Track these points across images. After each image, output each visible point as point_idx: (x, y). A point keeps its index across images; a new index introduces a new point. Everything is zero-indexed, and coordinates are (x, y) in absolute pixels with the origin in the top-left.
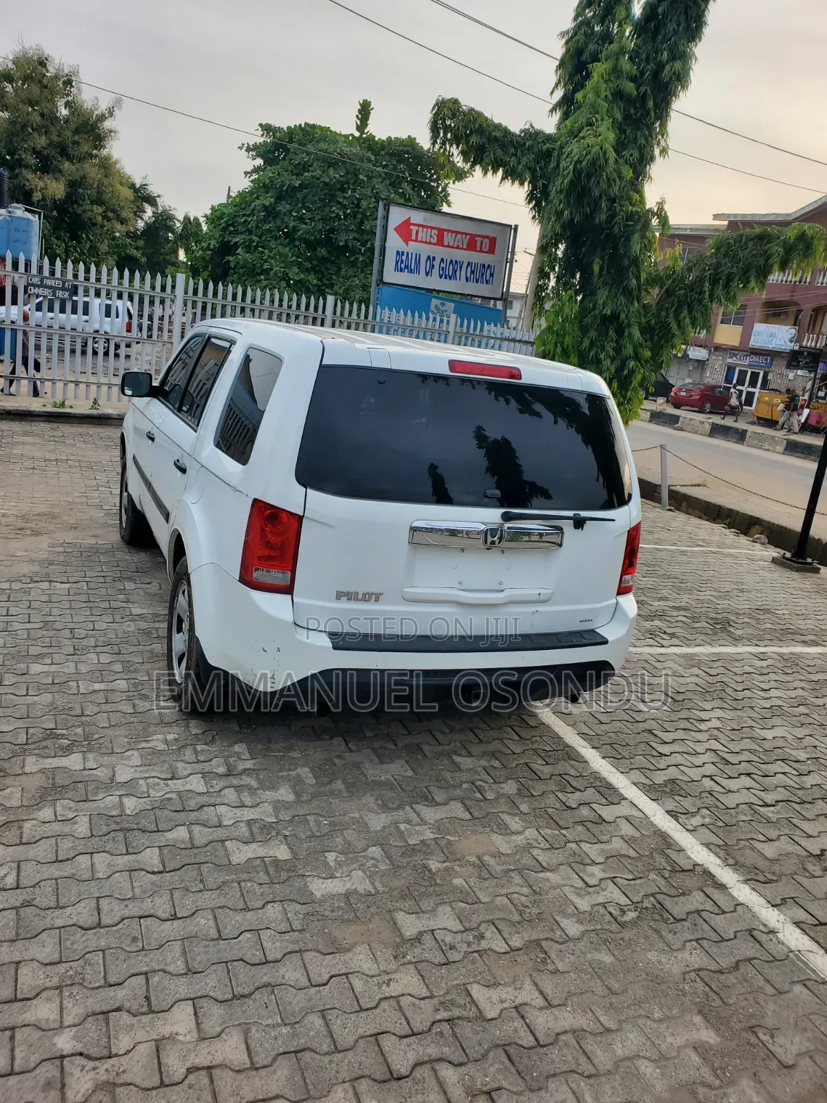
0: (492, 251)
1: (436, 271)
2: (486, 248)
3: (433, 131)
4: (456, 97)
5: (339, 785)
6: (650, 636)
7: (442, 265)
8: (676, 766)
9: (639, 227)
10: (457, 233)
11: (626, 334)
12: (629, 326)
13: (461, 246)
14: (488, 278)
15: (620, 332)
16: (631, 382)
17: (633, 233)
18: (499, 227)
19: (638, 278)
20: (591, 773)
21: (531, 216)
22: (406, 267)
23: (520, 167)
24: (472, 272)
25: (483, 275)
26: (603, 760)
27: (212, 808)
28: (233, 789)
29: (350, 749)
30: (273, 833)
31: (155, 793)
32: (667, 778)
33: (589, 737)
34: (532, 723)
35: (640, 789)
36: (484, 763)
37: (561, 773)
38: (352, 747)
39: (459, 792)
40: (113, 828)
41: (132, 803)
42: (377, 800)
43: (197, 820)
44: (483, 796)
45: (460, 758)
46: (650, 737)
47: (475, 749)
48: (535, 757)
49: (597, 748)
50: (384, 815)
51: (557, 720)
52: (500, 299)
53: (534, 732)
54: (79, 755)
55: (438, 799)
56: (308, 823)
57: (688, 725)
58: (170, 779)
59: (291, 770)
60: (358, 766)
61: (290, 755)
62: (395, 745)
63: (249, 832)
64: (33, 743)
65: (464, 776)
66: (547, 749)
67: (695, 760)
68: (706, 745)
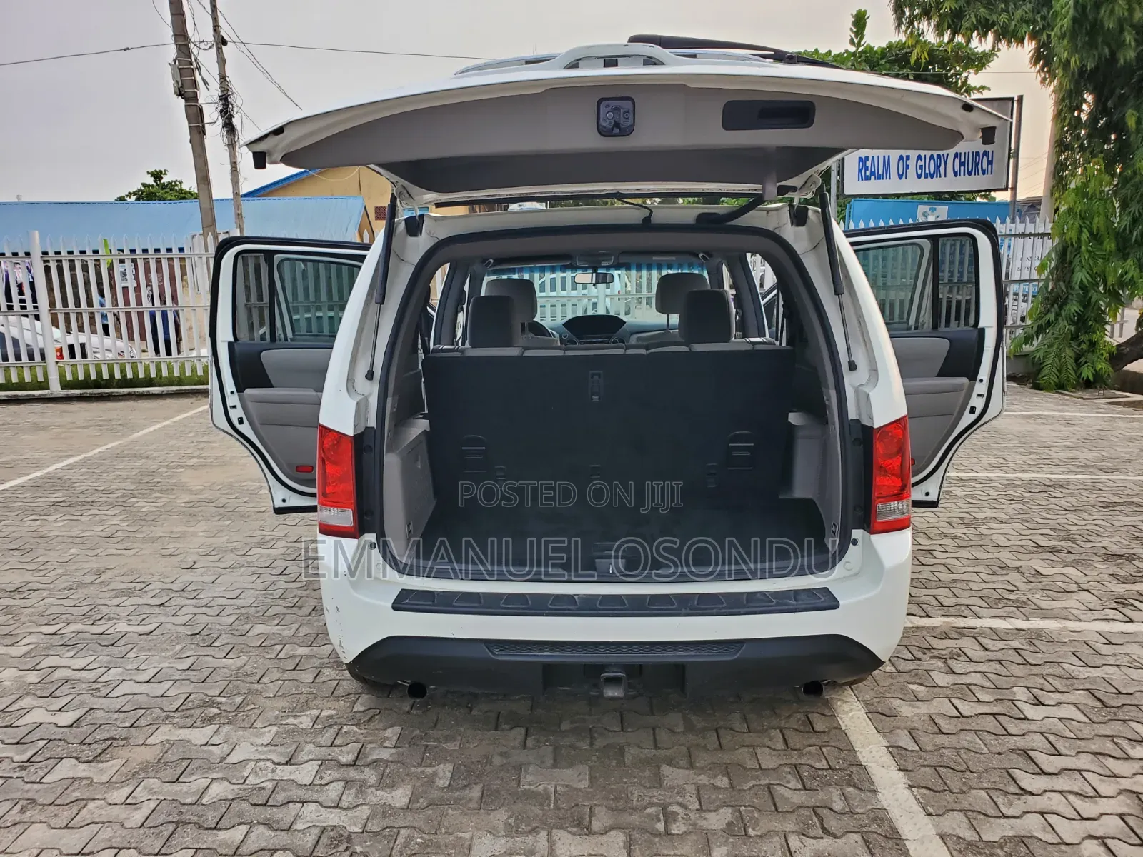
1: (912, 172)
3: (895, 11)
5: (476, 792)
6: (1115, 605)
7: (920, 163)
8: (1042, 814)
14: (985, 167)
18: (997, 103)
20: (872, 810)
21: (1039, 79)
22: (873, 173)
23: (1013, 23)
24: (962, 164)
25: (977, 165)
26: (907, 792)
27: (299, 805)
28: (343, 783)
29: (525, 746)
30: (342, 848)
31: (253, 780)
32: (1011, 833)
33: (903, 752)
34: (819, 726)
35: (947, 847)
36: (703, 780)
37: (818, 804)
38: (530, 742)
39: (635, 818)
40: (171, 818)
41: (218, 790)
42: (511, 817)
43: (269, 819)
44: (666, 827)
45: (671, 769)
46: (1021, 761)
47: (703, 759)
48: (789, 776)
49: (907, 770)
50: (503, 840)
51: (864, 724)
52: (1006, 189)
53: (814, 740)
54: (215, 727)
55: (596, 825)
56: (396, 839)
57: (1109, 747)
58: (283, 764)
59: (431, 766)
60: (519, 768)
61: (444, 746)
62: (591, 744)
63: (314, 842)
64: (183, 710)
65: (658, 796)
66: (818, 765)
67: (1087, 808)
68: (1125, 784)
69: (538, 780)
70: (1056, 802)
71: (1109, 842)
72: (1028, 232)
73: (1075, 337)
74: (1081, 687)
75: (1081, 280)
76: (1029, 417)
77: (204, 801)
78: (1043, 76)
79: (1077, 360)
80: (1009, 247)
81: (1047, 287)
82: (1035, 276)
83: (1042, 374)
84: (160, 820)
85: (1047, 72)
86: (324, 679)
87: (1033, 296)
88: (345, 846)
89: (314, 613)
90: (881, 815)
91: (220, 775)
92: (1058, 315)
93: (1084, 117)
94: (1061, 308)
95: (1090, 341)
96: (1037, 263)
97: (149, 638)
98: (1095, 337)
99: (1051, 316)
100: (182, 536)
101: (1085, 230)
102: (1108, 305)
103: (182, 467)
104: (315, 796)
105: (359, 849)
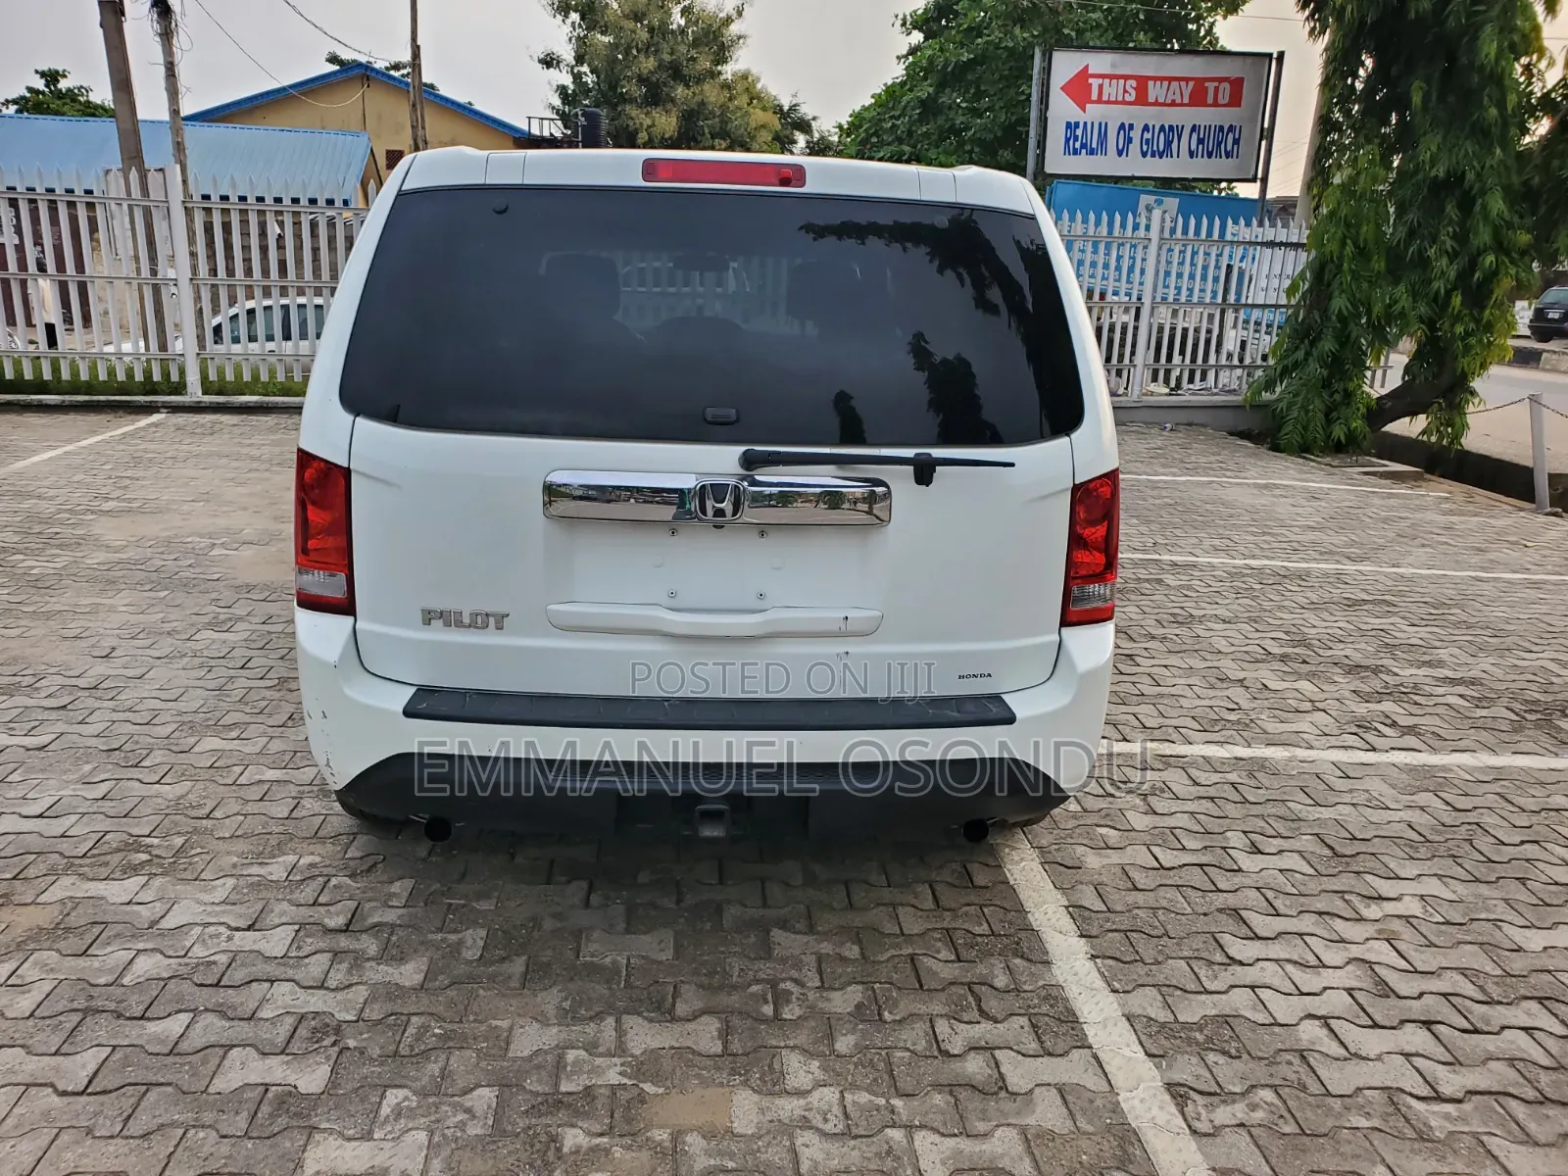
0: (1235, 100)
1: (1135, 147)
2: (1224, 98)
5: (518, 966)
6: (1354, 729)
7: (1148, 136)
8: (1252, 988)
9: (1496, 11)
10: (1170, 79)
11: (1477, 208)
12: (1483, 192)
13: (1178, 101)
14: (1229, 148)
15: (1466, 204)
16: (1492, 292)
17: (1484, 23)
18: (1249, 60)
19: (1501, 104)
20: (1043, 987)
21: (1308, 29)
22: (1083, 146)
24: (1200, 141)
25: (1219, 144)
26: (1090, 964)
27: (267, 985)
28: (329, 955)
29: (587, 904)
30: (327, 1042)
31: (199, 951)
32: (1214, 1012)
33: (1087, 913)
34: (980, 879)
35: (1135, 1030)
36: (826, 948)
37: (974, 980)
38: (595, 899)
39: (734, 1000)
40: (75, 1005)
41: (146, 966)
42: (566, 999)
43: (221, 1005)
44: (776, 1010)
45: (785, 934)
46: (1229, 923)
47: (827, 921)
48: (939, 944)
49: (1090, 937)
50: (555, 1030)
51: (1039, 877)
52: (1254, 180)
53: (973, 898)
54: (143, 879)
55: (681, 1009)
56: (405, 1030)
57: (1338, 905)
58: (244, 930)
59: (455, 931)
60: (578, 934)
61: (474, 904)
62: (679, 902)
63: (288, 1034)
64: (94, 856)
65: (766, 970)
66: (977, 930)
67: (1308, 981)
68: (1355, 951)
69: (605, 949)
70: (1269, 973)
71: (1332, 1022)
72: (1278, 241)
73: (1326, 384)
74: (1309, 831)
75: (1340, 310)
76: (1266, 486)
77: (126, 981)
78: (1312, 24)
79: (1327, 415)
80: (1254, 259)
81: (1297, 319)
82: (1284, 301)
83: (1283, 433)
84: (60, 1007)
85: (1318, 20)
86: (304, 813)
87: (1279, 327)
88: (333, 1038)
89: (290, 723)
90: (1054, 992)
91: (150, 946)
92: (1308, 354)
93: (1359, 86)
94: (1313, 344)
95: (1345, 390)
96: (1287, 283)
97: (42, 754)
98: (1351, 386)
99: (1300, 354)
100: (95, 609)
101: (1349, 241)
102: (1371, 344)
103: (93, 512)
104: (290, 973)
105: (351, 1043)
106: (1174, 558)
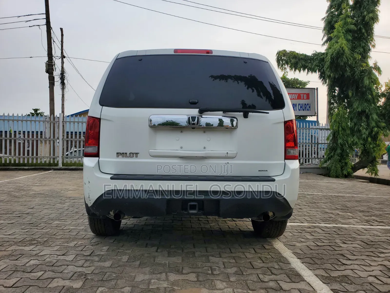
0: (308, 98)
2: (305, 97)
3: (277, 62)
4: (284, 49)
5: (138, 263)
6: (366, 222)
8: (352, 270)
9: (367, 74)
10: (292, 94)
11: (370, 118)
12: (371, 114)
13: (295, 98)
14: (308, 108)
15: (367, 117)
16: (378, 137)
17: (364, 77)
18: (310, 89)
19: (372, 95)
20: (289, 268)
23: (313, 66)
24: (301, 107)
25: (306, 108)
26: (302, 264)
27: (66, 266)
28: (84, 260)
29: (157, 251)
30: (82, 277)
31: (48, 260)
32: (341, 275)
33: (299, 254)
34: (267, 247)
35: (319, 278)
36: (225, 260)
37: (269, 267)
38: (159, 250)
39: (200, 270)
40: (12, 270)
41: (32, 262)
42: (151, 270)
43: (53, 270)
44: (212, 272)
45: (213, 258)
46: (341, 257)
47: (224, 255)
48: (257, 260)
49: (301, 259)
50: (148, 276)
51: (284, 247)
52: (315, 116)
53: (266, 251)
54: (35, 246)
55: (184, 272)
56: (105, 275)
57: (372, 254)
58: (61, 255)
59: (120, 256)
60: (154, 257)
61: (126, 251)
62: (182, 251)
63: (71, 276)
64: (22, 242)
65: (209, 264)
66: (268, 257)
67: (367, 269)
68: (380, 263)
69: (162, 260)
70: (356, 267)
71: (376, 276)
73: (340, 161)
74: (359, 240)
75: (340, 142)
77: (27, 265)
78: (323, 82)
79: (341, 169)
80: (317, 133)
81: (330, 146)
82: (326, 142)
83: (331, 173)
84: (8, 270)
85: (324, 81)
86: (80, 234)
87: (326, 149)
88: (84, 277)
89: (78, 219)
90: (293, 270)
91: (35, 258)
92: (334, 154)
93: (336, 94)
94: (335, 151)
95: (345, 162)
96: (326, 138)
97: (12, 224)
98: (346, 161)
99: (332, 154)
100: (30, 201)
101: (340, 127)
102: (350, 151)
103: (32, 186)
104: (73, 264)
105: (89, 278)
106: (308, 193)
